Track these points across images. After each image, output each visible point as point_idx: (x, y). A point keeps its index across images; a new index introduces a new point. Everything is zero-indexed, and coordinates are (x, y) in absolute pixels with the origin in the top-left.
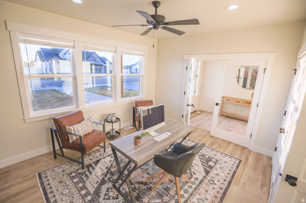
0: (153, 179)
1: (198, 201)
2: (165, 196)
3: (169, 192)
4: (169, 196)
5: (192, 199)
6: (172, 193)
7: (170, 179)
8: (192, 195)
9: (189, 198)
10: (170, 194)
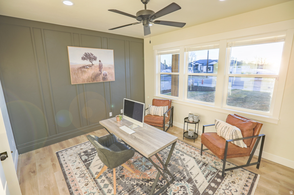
0: (128, 164)
1: (92, 193)
2: (108, 170)
3: (111, 173)
4: (107, 172)
5: (96, 188)
6: (109, 175)
7: (125, 177)
8: (100, 190)
9: (99, 186)
10: (108, 173)
